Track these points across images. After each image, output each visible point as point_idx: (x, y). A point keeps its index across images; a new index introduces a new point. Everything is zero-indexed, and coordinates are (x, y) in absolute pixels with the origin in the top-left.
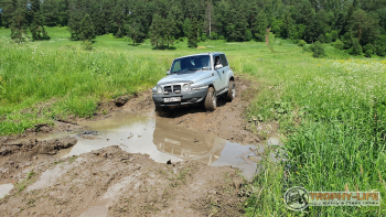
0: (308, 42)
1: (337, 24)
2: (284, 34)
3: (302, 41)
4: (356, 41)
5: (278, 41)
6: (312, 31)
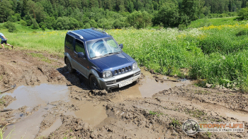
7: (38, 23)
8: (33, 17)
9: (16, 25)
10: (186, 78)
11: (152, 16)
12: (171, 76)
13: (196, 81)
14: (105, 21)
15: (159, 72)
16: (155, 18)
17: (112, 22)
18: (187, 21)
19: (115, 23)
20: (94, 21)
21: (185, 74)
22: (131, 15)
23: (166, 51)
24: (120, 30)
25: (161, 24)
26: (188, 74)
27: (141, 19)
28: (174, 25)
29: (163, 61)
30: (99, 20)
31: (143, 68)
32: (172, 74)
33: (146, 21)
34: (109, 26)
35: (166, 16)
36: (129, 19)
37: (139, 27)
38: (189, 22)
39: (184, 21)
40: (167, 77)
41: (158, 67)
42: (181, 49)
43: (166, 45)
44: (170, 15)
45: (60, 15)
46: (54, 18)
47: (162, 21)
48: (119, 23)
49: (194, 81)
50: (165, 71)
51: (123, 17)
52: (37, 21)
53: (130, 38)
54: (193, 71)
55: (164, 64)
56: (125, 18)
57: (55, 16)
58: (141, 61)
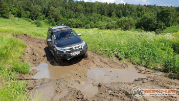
0: (33, 20)
1: (44, 12)
2: (19, 15)
3: (30, 19)
4: (53, 20)
5: (17, 19)
6: (33, 14)
7: (56, 21)
8: (53, 18)
9: (42, 22)
10: (160, 70)
11: (136, 22)
12: (148, 68)
13: (168, 74)
14: (101, 23)
15: (139, 64)
16: (138, 23)
17: (106, 24)
18: (163, 27)
19: (107, 25)
20: (93, 23)
21: (159, 67)
22: (120, 20)
23: (146, 48)
24: (111, 30)
25: (142, 27)
26: (161, 68)
27: (127, 23)
28: (152, 29)
29: (143, 56)
30: (96, 23)
31: (126, 59)
32: (148, 66)
33: (131, 25)
34: (104, 27)
35: (146, 22)
36: (118, 23)
37: (125, 29)
38: (165, 28)
39: (160, 27)
40: (145, 68)
41: (138, 60)
42: (157, 48)
43: (145, 44)
44: (150, 21)
45: (70, 17)
46: (66, 19)
47: (143, 26)
48: (110, 25)
49: (166, 74)
50: (144, 63)
51: (114, 21)
52: (55, 20)
53: (118, 37)
54: (166, 66)
55: (143, 58)
56: (115, 22)
57: (67, 17)
58: (126, 55)
